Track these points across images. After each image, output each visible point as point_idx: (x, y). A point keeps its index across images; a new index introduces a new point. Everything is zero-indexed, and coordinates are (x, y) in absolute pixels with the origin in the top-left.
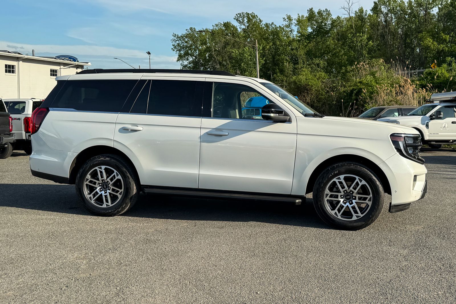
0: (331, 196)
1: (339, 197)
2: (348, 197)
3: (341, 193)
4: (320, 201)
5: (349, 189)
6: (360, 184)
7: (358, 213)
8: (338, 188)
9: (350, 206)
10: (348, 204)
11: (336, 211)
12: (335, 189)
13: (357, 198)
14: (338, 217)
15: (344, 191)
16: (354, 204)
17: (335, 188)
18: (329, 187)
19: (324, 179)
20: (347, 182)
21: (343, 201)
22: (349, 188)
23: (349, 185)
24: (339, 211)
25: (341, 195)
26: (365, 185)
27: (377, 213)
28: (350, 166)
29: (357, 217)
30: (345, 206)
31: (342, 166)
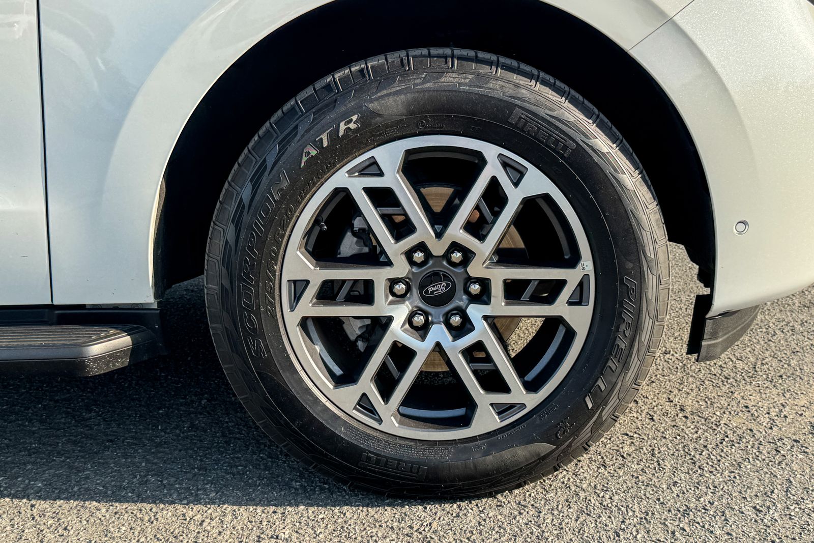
0: (328, 292)
1: (380, 291)
2: (440, 288)
3: (389, 263)
4: (257, 333)
5: (439, 235)
6: (515, 197)
7: (506, 389)
8: (366, 234)
9: (455, 348)
10: (439, 333)
11: (366, 384)
12: (349, 245)
13: (497, 290)
14: (380, 421)
15: (409, 254)
16: (481, 332)
17: (349, 234)
18: (308, 233)
19: (265, 180)
20: (424, 191)
21: (410, 320)
22: (438, 228)
23: (438, 207)
24: (385, 384)
25: (393, 282)
26: (547, 197)
27: (631, 375)
28: (441, 73)
29: (503, 410)
30: (422, 348)
31: (384, 78)
